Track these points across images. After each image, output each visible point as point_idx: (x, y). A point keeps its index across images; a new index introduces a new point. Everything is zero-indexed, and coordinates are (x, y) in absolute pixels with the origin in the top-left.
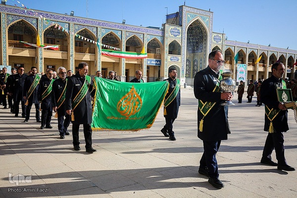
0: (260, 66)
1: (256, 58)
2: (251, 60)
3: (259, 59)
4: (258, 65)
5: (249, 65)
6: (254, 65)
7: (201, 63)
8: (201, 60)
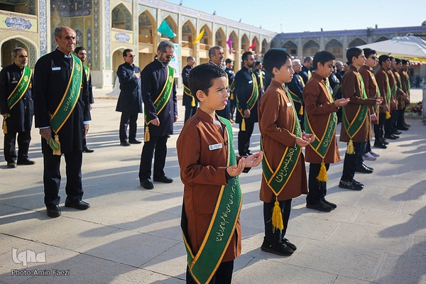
0: (201, 48)
1: (195, 34)
2: (187, 38)
3: (199, 36)
4: (198, 47)
5: (184, 45)
6: (191, 46)
7: (89, 39)
8: (89, 31)
